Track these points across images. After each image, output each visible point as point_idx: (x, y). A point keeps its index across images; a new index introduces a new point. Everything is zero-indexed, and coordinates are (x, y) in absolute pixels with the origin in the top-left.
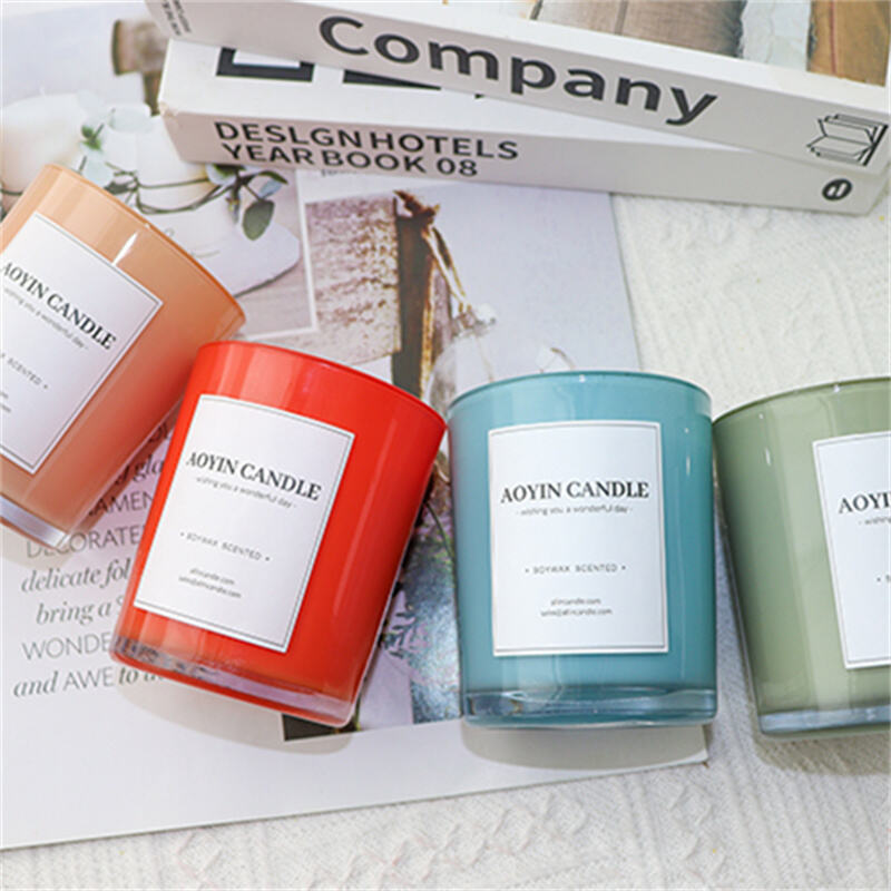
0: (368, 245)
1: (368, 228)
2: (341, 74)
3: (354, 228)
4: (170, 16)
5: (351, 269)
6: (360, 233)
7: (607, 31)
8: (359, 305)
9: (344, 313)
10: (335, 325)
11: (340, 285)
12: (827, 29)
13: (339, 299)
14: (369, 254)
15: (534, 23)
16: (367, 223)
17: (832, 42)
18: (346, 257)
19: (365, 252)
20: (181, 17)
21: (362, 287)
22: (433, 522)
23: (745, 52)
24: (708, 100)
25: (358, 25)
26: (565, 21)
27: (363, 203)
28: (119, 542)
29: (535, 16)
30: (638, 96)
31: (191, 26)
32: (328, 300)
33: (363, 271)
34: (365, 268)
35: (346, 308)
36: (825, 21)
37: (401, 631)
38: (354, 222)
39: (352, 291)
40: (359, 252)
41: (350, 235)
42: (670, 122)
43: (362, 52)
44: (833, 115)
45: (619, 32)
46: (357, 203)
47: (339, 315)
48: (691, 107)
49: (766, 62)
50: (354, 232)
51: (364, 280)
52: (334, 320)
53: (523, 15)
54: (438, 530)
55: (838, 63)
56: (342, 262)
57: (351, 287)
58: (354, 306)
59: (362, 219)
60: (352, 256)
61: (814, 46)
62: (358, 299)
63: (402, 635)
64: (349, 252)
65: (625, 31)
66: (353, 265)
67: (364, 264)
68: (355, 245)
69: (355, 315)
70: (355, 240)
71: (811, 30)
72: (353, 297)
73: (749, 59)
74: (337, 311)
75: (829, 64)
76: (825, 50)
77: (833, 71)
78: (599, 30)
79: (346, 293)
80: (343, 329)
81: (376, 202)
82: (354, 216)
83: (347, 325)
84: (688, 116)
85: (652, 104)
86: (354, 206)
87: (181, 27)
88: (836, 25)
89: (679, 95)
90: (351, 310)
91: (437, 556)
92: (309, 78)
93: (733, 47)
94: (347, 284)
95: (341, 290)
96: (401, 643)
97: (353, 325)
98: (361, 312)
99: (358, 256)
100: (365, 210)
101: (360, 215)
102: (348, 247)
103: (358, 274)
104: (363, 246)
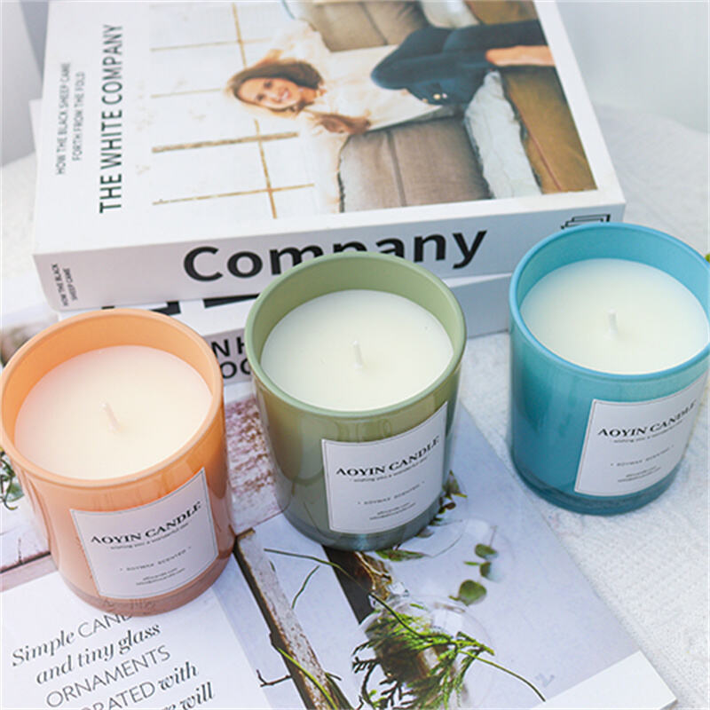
0: (254, 432)
1: (249, 421)
2: (202, 304)
3: (238, 423)
4: (61, 287)
5: (247, 452)
6: (244, 425)
7: (396, 206)
8: (262, 474)
9: (252, 483)
10: (249, 493)
11: (242, 465)
12: (543, 168)
13: (245, 474)
14: (257, 438)
15: (342, 215)
16: (247, 417)
17: (551, 174)
18: (240, 445)
19: (253, 437)
20: (70, 286)
21: (260, 461)
22: (382, 607)
23: (496, 195)
24: (481, 235)
25: (214, 251)
26: (364, 208)
27: (238, 404)
28: (123, 704)
29: (342, 210)
30: (430, 248)
31: (78, 295)
32: (236, 478)
33: (256, 451)
34: (258, 448)
35: (253, 479)
36: (540, 164)
37: (389, 694)
38: (237, 420)
39: (253, 467)
40: (248, 438)
41: (237, 429)
42: (456, 266)
43: (218, 276)
44: (570, 219)
45: (404, 204)
46: (234, 406)
47: (249, 485)
48: (469, 247)
49: (513, 196)
50: (240, 426)
51: (260, 457)
52: (246, 490)
53: (334, 212)
54: (389, 612)
55: (560, 184)
56: (238, 449)
57: (252, 464)
58: (259, 476)
59: (243, 415)
60: (244, 443)
61: (540, 180)
62: (260, 470)
63: (391, 697)
64: (241, 441)
65: (408, 203)
66: (247, 449)
67: (256, 445)
68: (244, 435)
69: (263, 481)
70: (242, 431)
71: (533, 171)
72: (255, 470)
73: (500, 198)
74: (246, 483)
75: (555, 187)
76: (548, 180)
77: (559, 189)
78: (390, 207)
79: (249, 469)
80: (256, 494)
81: (248, 401)
82: (235, 416)
83: (257, 490)
84: (469, 256)
85: (441, 255)
86: (233, 408)
87: (69, 296)
88: (549, 164)
89: (459, 238)
90: (257, 479)
91: (395, 630)
92: (178, 311)
93: (486, 193)
94: (247, 463)
95: (244, 468)
96: (392, 704)
97: (262, 489)
98: (266, 479)
99: (248, 441)
100: (243, 409)
101: (239, 413)
102: (239, 438)
103: (254, 454)
104: (250, 434)
